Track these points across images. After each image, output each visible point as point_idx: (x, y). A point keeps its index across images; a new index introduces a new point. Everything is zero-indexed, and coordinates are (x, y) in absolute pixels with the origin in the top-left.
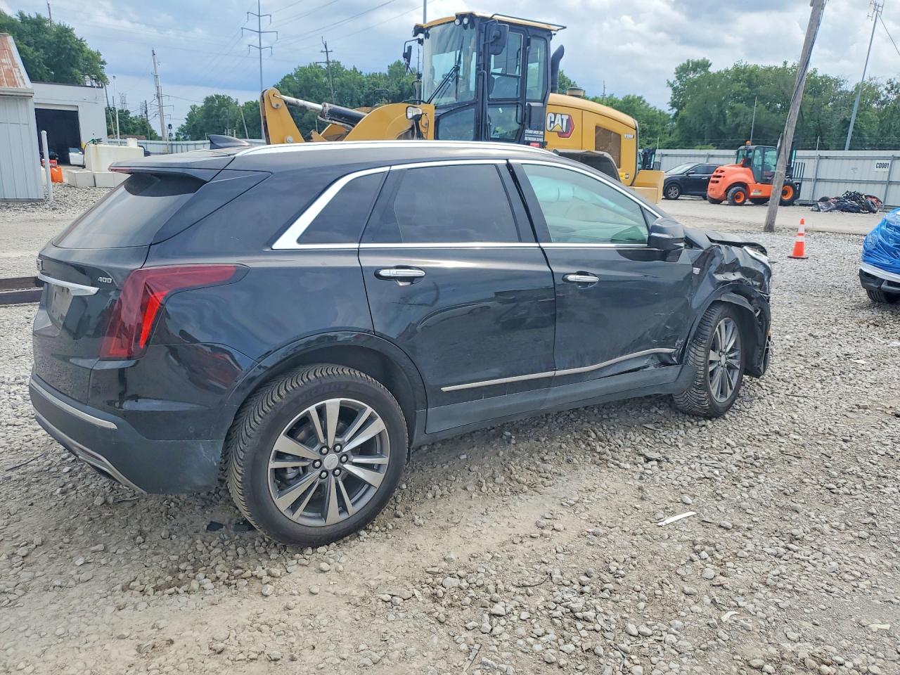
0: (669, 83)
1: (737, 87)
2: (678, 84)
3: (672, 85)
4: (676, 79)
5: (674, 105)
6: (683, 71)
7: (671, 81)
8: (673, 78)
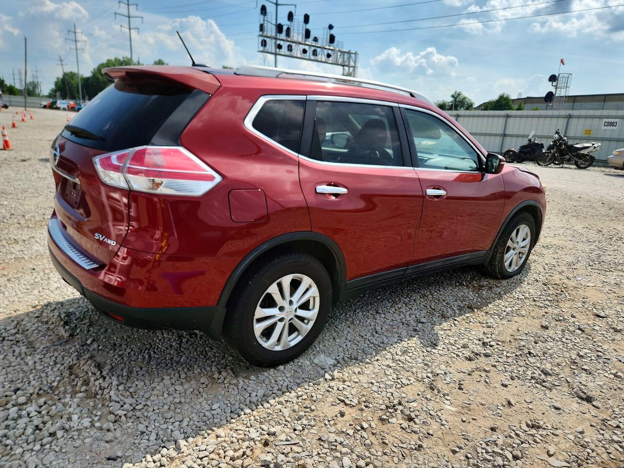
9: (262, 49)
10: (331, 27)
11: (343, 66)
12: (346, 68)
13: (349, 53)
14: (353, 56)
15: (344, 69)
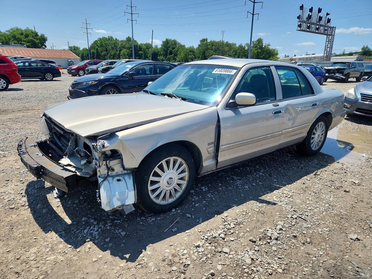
9: (299, 29)
10: (328, 14)
11: (327, 35)
12: (328, 36)
13: (333, 27)
14: (334, 29)
15: (327, 37)
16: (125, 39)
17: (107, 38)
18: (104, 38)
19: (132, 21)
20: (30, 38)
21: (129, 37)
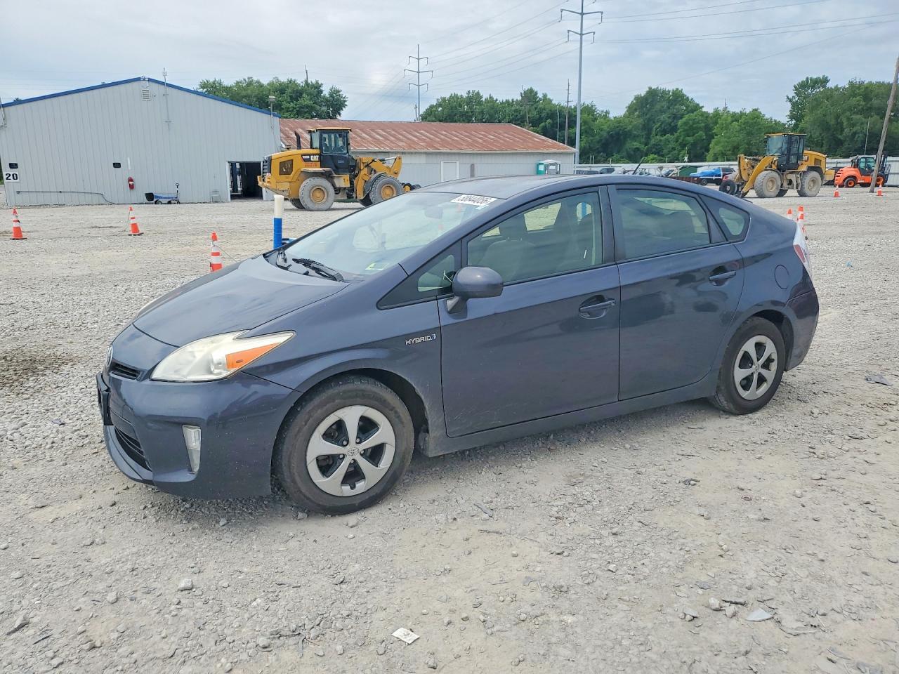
0: (788, 98)
1: (854, 101)
2: (797, 99)
3: (790, 101)
4: (794, 95)
5: (792, 117)
6: (802, 87)
7: (790, 97)
8: (792, 94)
16: (520, 98)
17: (465, 95)
18: (454, 98)
19: (581, 35)
20: (306, 101)
21: (531, 91)
